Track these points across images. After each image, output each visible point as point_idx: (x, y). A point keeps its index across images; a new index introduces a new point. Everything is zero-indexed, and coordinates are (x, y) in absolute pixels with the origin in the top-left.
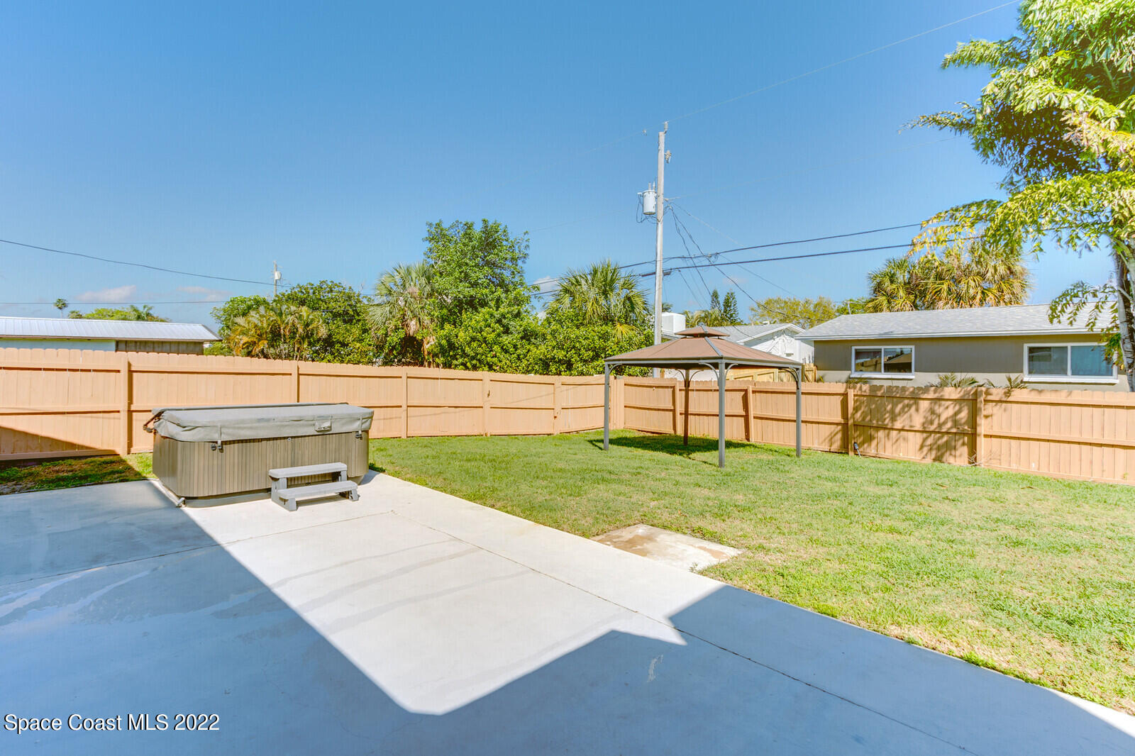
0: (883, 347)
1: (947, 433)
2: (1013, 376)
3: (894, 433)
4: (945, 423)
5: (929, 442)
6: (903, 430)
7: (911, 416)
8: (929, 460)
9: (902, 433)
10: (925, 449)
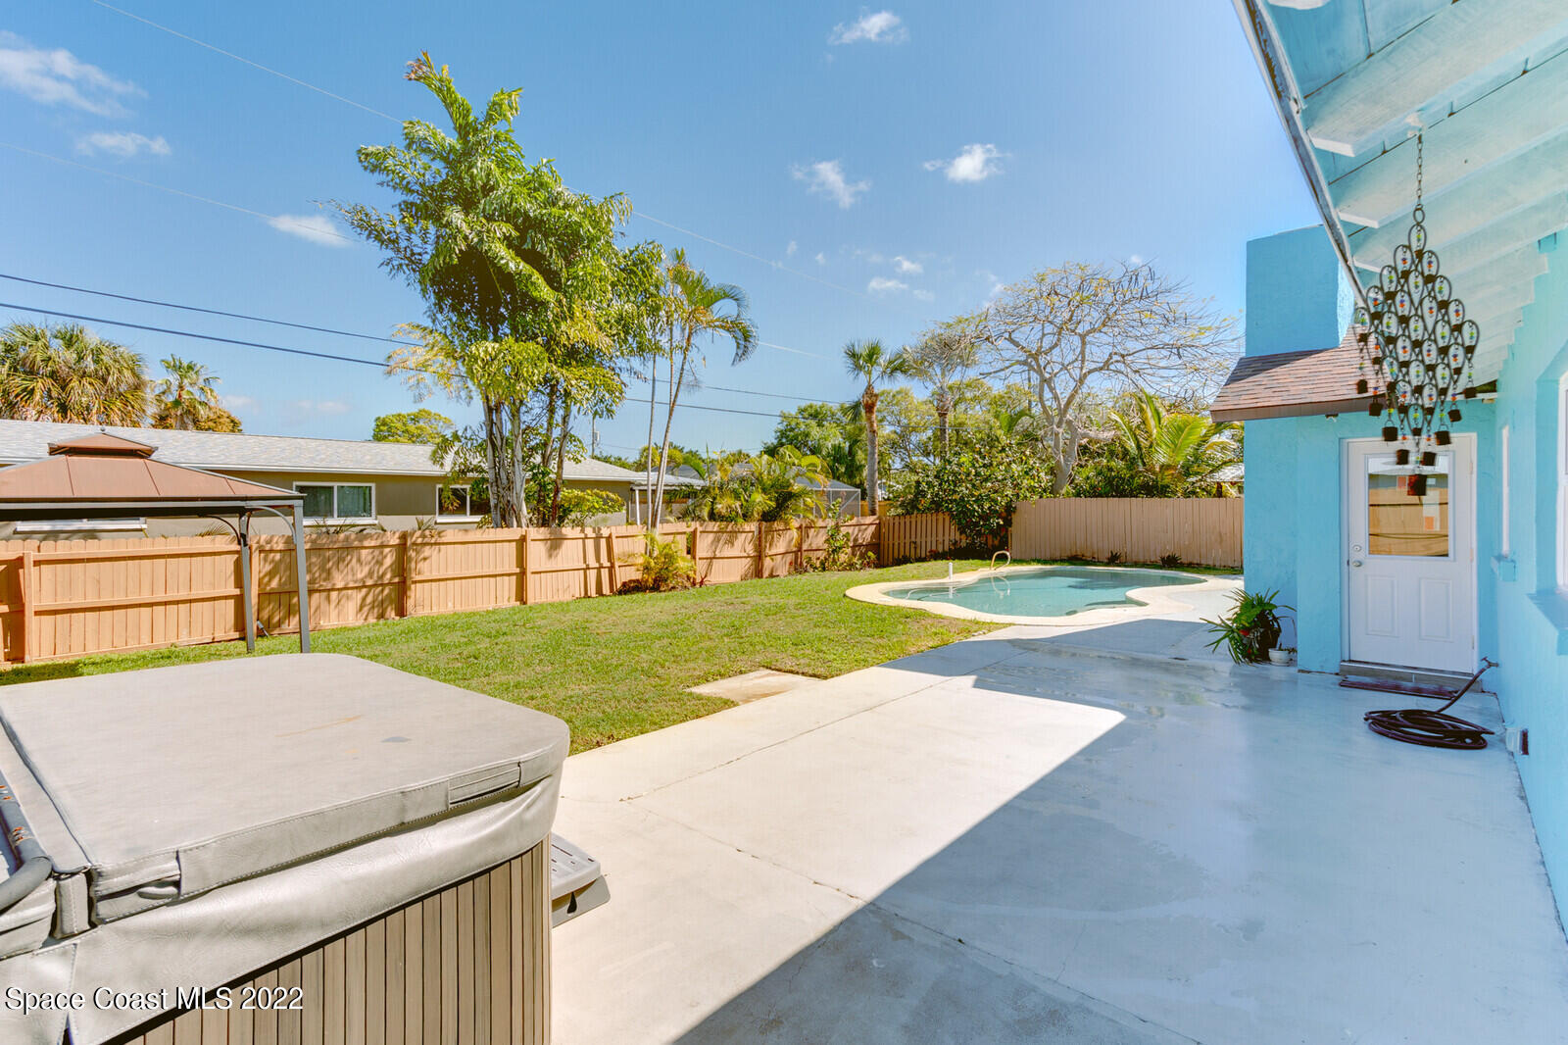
0: (336, 485)
1: (389, 584)
2: (426, 518)
3: (334, 595)
4: (384, 574)
5: (369, 599)
6: (346, 588)
7: (352, 570)
8: (372, 620)
9: (344, 592)
10: (366, 609)
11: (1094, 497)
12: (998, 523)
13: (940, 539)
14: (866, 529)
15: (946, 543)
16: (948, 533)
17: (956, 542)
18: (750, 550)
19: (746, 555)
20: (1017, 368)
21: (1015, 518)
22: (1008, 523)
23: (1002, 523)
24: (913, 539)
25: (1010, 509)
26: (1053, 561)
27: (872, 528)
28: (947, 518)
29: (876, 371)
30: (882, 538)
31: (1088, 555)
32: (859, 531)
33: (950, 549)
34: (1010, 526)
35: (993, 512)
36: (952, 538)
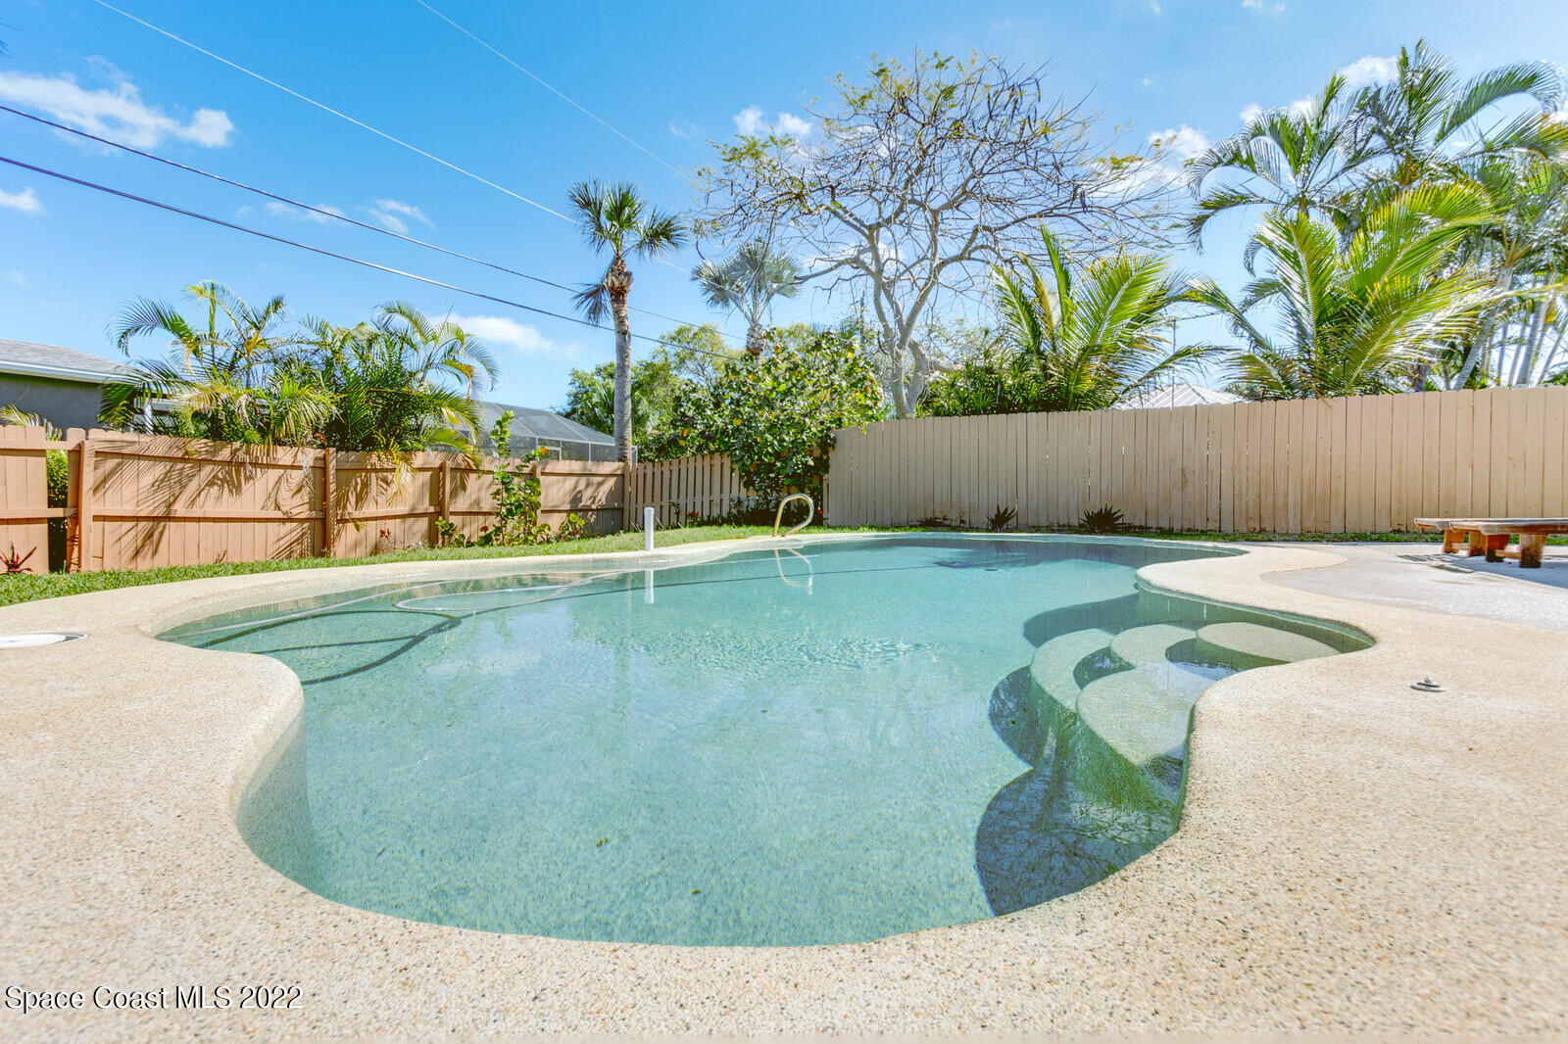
11: (964, 414)
12: (805, 464)
13: (716, 497)
14: (600, 484)
15: (726, 503)
16: (730, 488)
17: (740, 502)
18: (299, 505)
19: (279, 515)
20: (847, 271)
21: (834, 457)
22: (823, 465)
23: (811, 463)
24: (674, 500)
25: (826, 443)
26: (896, 526)
27: (612, 481)
28: (727, 461)
29: (631, 238)
30: (627, 499)
31: (954, 516)
32: (588, 485)
33: (730, 512)
34: (827, 471)
35: (797, 446)
36: (735, 495)
